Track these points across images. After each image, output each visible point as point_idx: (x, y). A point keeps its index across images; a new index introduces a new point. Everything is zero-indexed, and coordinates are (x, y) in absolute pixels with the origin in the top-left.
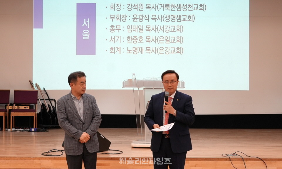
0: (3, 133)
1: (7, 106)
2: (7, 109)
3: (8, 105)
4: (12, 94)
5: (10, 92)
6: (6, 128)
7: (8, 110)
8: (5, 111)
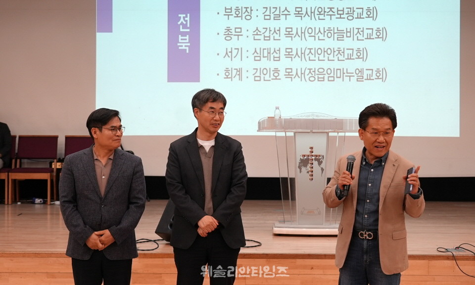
0: (47, 208)
1: (54, 162)
2: (53, 167)
3: (55, 160)
4: (61, 142)
5: (59, 139)
6: (52, 199)
7: (55, 170)
8: (50, 170)
